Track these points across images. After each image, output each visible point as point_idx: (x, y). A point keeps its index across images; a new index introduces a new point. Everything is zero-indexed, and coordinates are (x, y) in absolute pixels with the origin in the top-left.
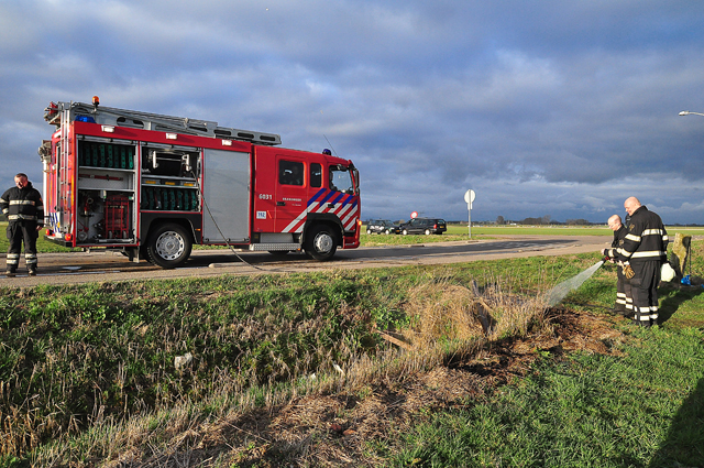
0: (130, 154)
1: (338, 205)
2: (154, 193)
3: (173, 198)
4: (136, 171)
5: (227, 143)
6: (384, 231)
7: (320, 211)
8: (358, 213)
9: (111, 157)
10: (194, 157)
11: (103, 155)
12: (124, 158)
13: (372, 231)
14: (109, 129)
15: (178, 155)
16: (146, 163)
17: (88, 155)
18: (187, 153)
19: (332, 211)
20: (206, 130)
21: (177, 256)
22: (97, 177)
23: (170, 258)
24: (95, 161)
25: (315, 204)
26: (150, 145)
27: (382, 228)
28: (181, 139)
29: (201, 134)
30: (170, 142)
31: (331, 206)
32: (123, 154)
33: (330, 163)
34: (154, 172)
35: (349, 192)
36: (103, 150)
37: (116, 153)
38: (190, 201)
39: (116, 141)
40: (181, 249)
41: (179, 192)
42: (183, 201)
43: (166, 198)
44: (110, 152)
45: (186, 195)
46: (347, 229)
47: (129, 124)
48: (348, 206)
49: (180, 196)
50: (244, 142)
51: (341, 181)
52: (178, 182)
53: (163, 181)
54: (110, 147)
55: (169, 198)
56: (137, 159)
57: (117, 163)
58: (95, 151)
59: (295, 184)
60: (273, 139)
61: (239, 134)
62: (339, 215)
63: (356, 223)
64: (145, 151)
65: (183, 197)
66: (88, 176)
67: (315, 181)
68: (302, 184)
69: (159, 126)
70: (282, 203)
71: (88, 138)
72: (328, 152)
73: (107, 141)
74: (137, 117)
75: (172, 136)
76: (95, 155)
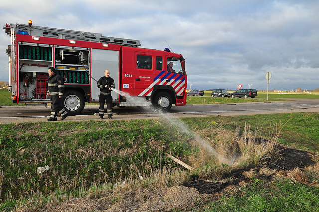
0: (50, 52)
1: (172, 81)
2: (64, 74)
3: (74, 76)
4: (53, 61)
5: (105, 45)
6: (221, 96)
7: (161, 84)
8: (185, 85)
9: (39, 54)
10: (86, 53)
11: (34, 53)
12: (46, 55)
13: (214, 95)
14: (37, 39)
15: (77, 53)
16: (58, 57)
17: (26, 53)
18: (82, 51)
19: (169, 84)
20: (95, 38)
21: (76, 108)
22: (33, 65)
23: (72, 110)
24: (30, 56)
25: (158, 80)
26: (60, 47)
27: (220, 94)
28: (78, 44)
29: (92, 41)
30: (73, 46)
31: (169, 81)
32: (46, 52)
33: (168, 56)
34: (63, 62)
35: (180, 73)
36: (34, 50)
37: (42, 52)
38: (84, 78)
39: (40, 45)
40: (79, 105)
41: (78, 73)
42: (80, 78)
43: (70, 76)
44: (38, 51)
45: (82, 75)
46: (179, 94)
47: (50, 36)
48: (179, 81)
49: (78, 76)
50: (116, 45)
51: (177, 66)
52: (77, 68)
53: (68, 67)
54: (38, 48)
55: (72, 77)
56: (53, 55)
57: (42, 57)
58: (30, 51)
59: (147, 68)
60: (135, 43)
61: (114, 41)
62: (173, 86)
63: (184, 91)
64: (58, 51)
65: (80, 76)
66: (28, 65)
67: (159, 67)
68: (151, 68)
69: (67, 36)
70: (139, 80)
71: (24, 44)
72: (167, 50)
73: (35, 45)
74: (55, 32)
75: (73, 42)
76: (30, 53)
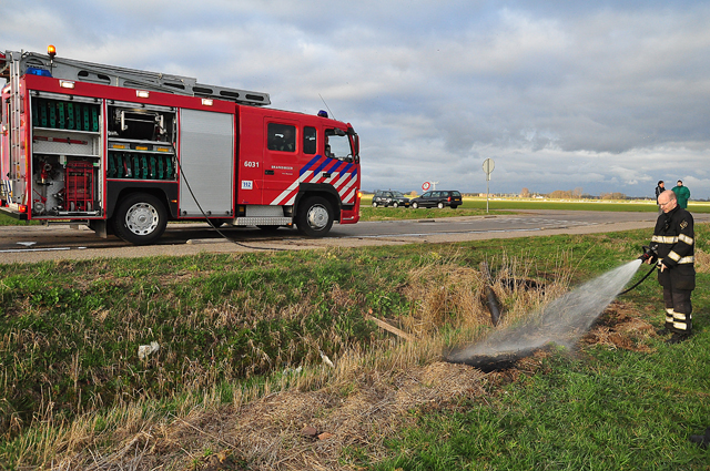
0: (94, 114)
1: (334, 175)
2: (123, 159)
3: (145, 164)
4: (102, 132)
5: (207, 102)
7: (314, 181)
8: (357, 184)
9: (71, 117)
10: (169, 117)
11: (62, 114)
12: (86, 119)
14: (68, 85)
15: (150, 116)
16: (113, 125)
17: (44, 114)
18: (161, 113)
19: (328, 181)
20: (183, 87)
21: (150, 230)
22: (55, 140)
23: (142, 233)
24: (53, 121)
25: (308, 173)
26: (117, 103)
28: (154, 98)
29: (178, 92)
30: (143, 102)
31: (328, 175)
32: (86, 114)
33: (325, 126)
34: (123, 134)
35: (346, 159)
36: (62, 109)
37: (78, 113)
38: (165, 168)
39: (76, 99)
40: (155, 223)
41: (152, 159)
42: (157, 169)
43: (137, 165)
44: (70, 112)
45: (161, 162)
46: (345, 201)
47: (92, 79)
48: (347, 175)
49: (153, 163)
50: (228, 101)
51: (339, 147)
52: (150, 147)
53: (133, 146)
54: (70, 105)
55: (141, 165)
56: (102, 120)
57: (79, 124)
58: (53, 110)
59: (286, 149)
60: (262, 98)
61: (221, 93)
62: (336, 186)
63: (356, 195)
64: (112, 110)
65: (157, 164)
66: (46, 139)
67: (308, 147)
68: (294, 150)
69: (128, 81)
70: (271, 172)
71: (43, 95)
72: (323, 114)
73: (66, 98)
74: (103, 71)
75: (143, 94)
76: (53, 115)
